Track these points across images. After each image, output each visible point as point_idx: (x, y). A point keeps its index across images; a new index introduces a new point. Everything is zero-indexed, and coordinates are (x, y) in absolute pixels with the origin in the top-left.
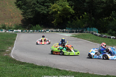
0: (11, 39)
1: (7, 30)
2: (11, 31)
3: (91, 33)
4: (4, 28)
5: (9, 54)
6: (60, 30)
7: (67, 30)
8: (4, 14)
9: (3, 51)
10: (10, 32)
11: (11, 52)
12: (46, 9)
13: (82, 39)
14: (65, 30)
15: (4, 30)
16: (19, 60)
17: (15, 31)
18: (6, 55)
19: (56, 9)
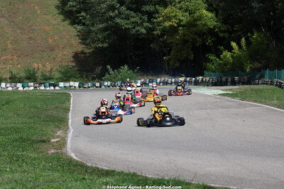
0: (56, 107)
1: (40, 84)
2: (50, 85)
3: (277, 85)
4: (31, 77)
5: (60, 148)
6: (188, 79)
7: (208, 79)
8: (31, 38)
9: (44, 141)
10: (48, 88)
11: (66, 143)
12: (144, 21)
13: (255, 101)
14: (201, 78)
15: (32, 84)
16: (94, 166)
17: (62, 84)
18: (53, 151)
19: (174, 22)
